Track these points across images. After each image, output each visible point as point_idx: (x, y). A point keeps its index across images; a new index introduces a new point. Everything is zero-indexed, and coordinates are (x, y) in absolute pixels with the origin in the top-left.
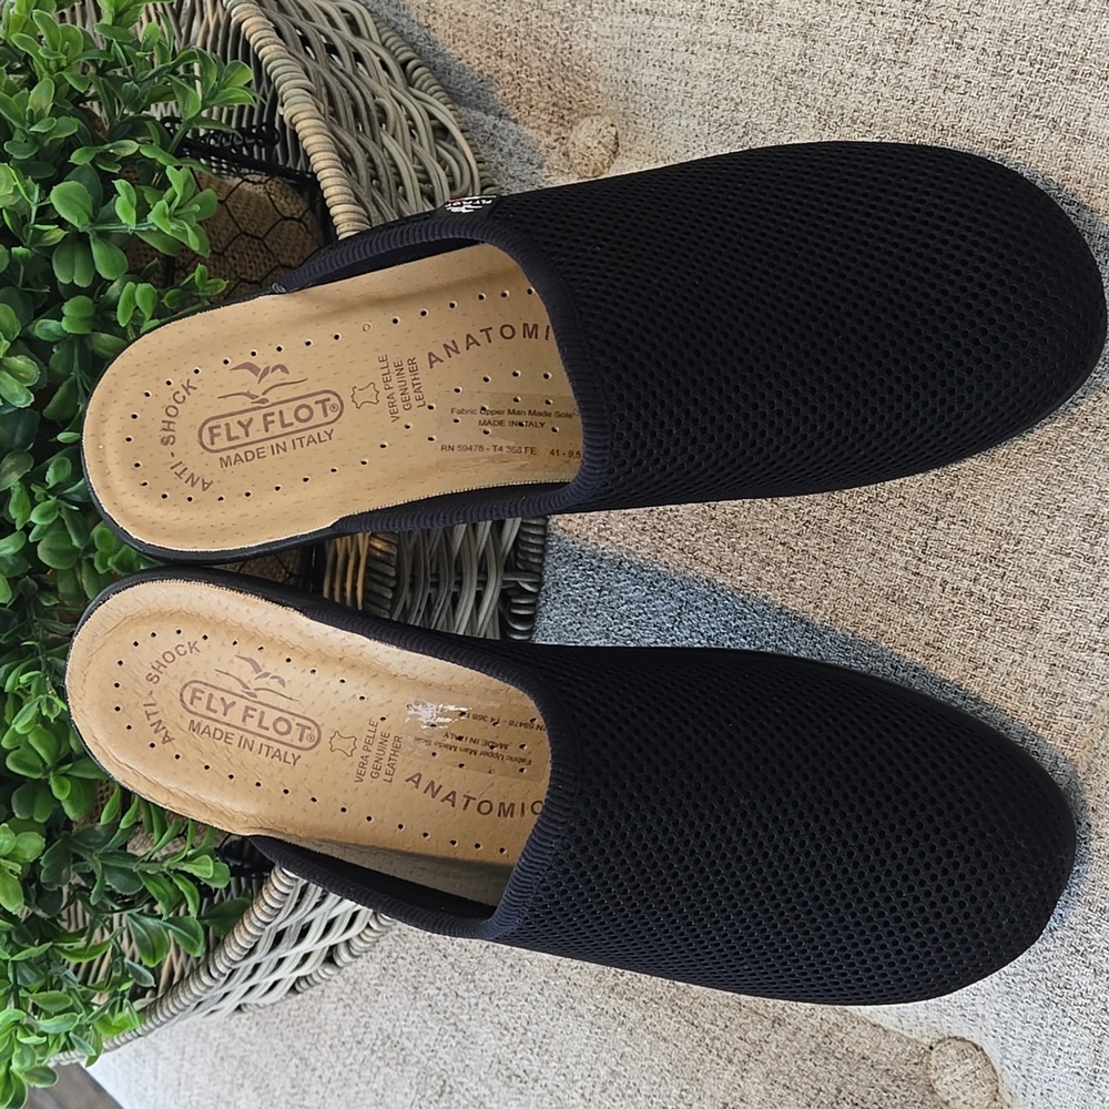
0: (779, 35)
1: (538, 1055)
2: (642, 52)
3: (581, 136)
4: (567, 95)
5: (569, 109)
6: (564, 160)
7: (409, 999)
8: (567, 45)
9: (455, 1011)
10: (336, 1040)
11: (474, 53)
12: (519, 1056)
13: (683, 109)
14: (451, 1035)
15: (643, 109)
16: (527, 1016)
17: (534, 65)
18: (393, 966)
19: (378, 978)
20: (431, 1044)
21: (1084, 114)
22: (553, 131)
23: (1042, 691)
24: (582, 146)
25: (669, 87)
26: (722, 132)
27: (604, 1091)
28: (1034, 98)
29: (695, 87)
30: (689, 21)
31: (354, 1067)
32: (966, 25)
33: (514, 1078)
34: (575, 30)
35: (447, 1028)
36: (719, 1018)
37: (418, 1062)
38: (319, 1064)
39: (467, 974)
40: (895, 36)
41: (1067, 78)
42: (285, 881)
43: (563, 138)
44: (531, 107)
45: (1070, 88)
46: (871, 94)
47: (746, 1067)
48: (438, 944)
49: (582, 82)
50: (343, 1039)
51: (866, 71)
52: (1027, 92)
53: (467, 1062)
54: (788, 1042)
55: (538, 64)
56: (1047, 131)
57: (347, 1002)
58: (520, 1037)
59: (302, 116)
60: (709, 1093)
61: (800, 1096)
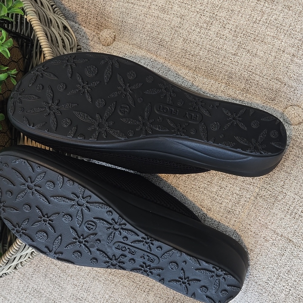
0: (173, 16)
1: (86, 292)
2: (129, 14)
3: (104, 34)
4: (101, 22)
5: (101, 26)
6: (98, 40)
7: (43, 278)
8: (104, 8)
9: (59, 281)
10: (17, 291)
11: (74, 6)
12: (80, 293)
13: (141, 32)
14: (57, 288)
15: (127, 29)
16: (83, 282)
17: (93, 12)
18: (38, 269)
19: (33, 272)
20: (50, 291)
21: (256, 50)
22: (95, 31)
23: (237, 194)
24: (105, 37)
25: (137, 25)
26: (153, 40)
27: (107, 302)
28: (244, 44)
29: (146, 26)
30: (146, 8)
31: (23, 299)
32: (227, 22)
33: (78, 299)
34: (107, 4)
35: (56, 286)
36: (141, 280)
37: (46, 296)
38: (11, 298)
39: (63, 270)
40: (207, 22)
41: (253, 40)
42: (18, 246)
43: (98, 34)
44: (90, 24)
45: (253, 43)
46: (199, 36)
47: (149, 293)
48: (54, 262)
49: (107, 19)
50: (19, 291)
51: (198, 30)
52: (242, 42)
53: (62, 296)
54: (160, 286)
55: (94, 12)
56: (246, 53)
57: (21, 280)
58: (80, 288)
59: (33, 19)
60: (138, 300)
61: (164, 300)
